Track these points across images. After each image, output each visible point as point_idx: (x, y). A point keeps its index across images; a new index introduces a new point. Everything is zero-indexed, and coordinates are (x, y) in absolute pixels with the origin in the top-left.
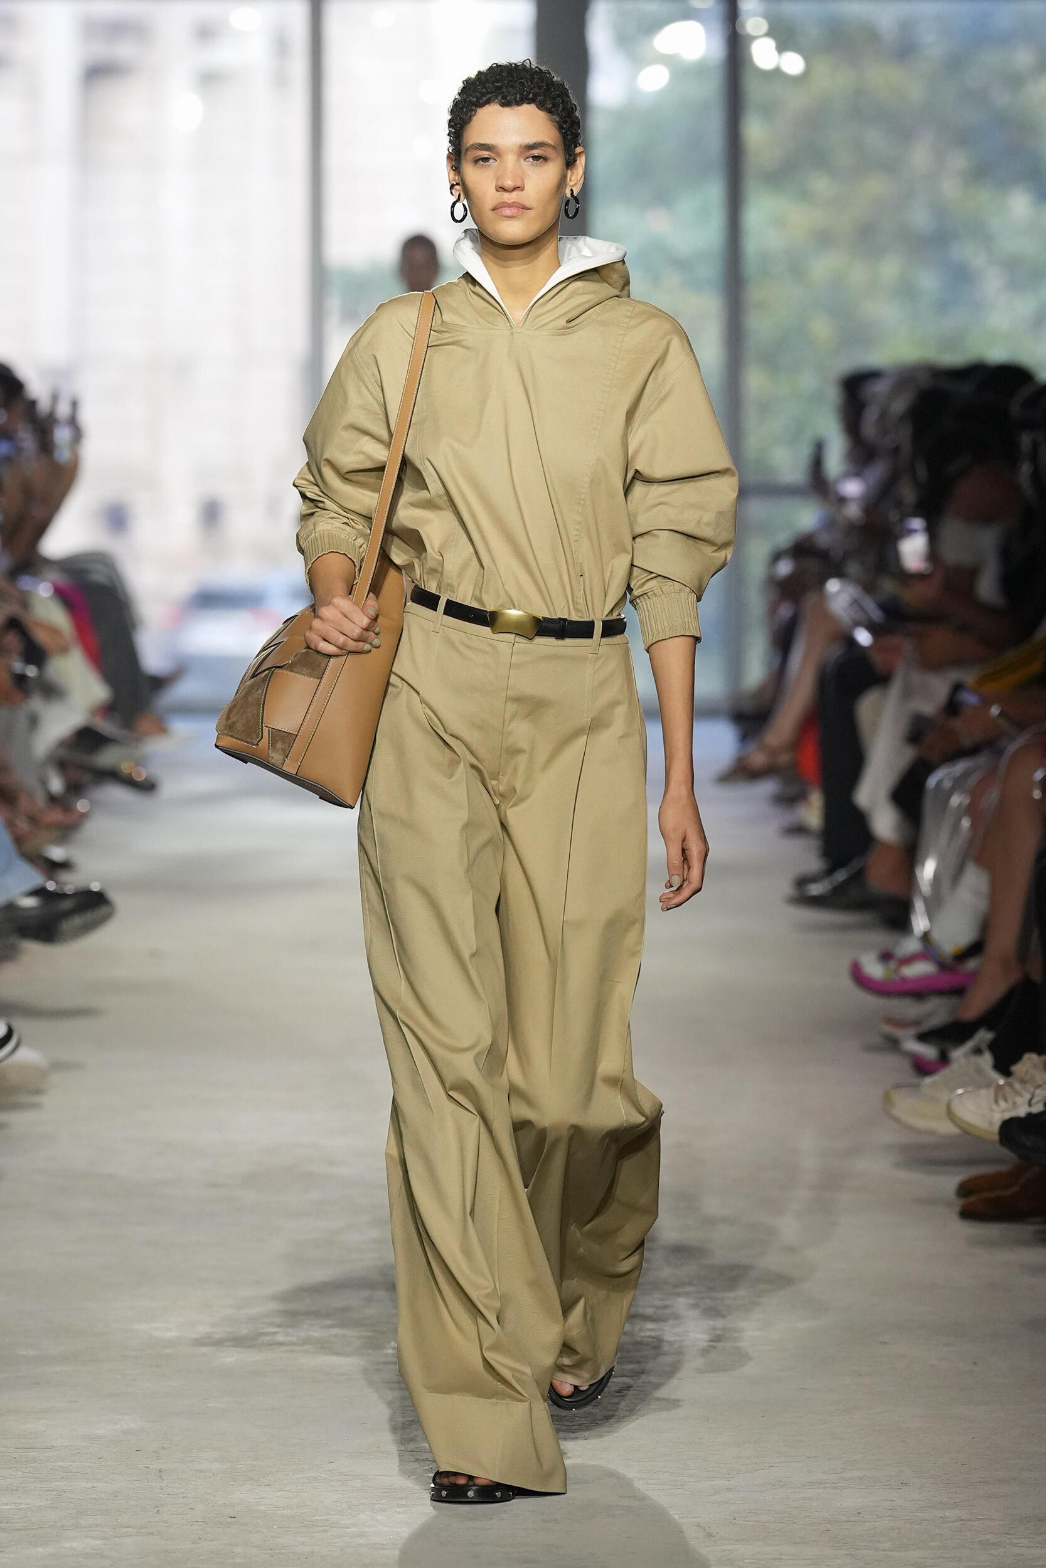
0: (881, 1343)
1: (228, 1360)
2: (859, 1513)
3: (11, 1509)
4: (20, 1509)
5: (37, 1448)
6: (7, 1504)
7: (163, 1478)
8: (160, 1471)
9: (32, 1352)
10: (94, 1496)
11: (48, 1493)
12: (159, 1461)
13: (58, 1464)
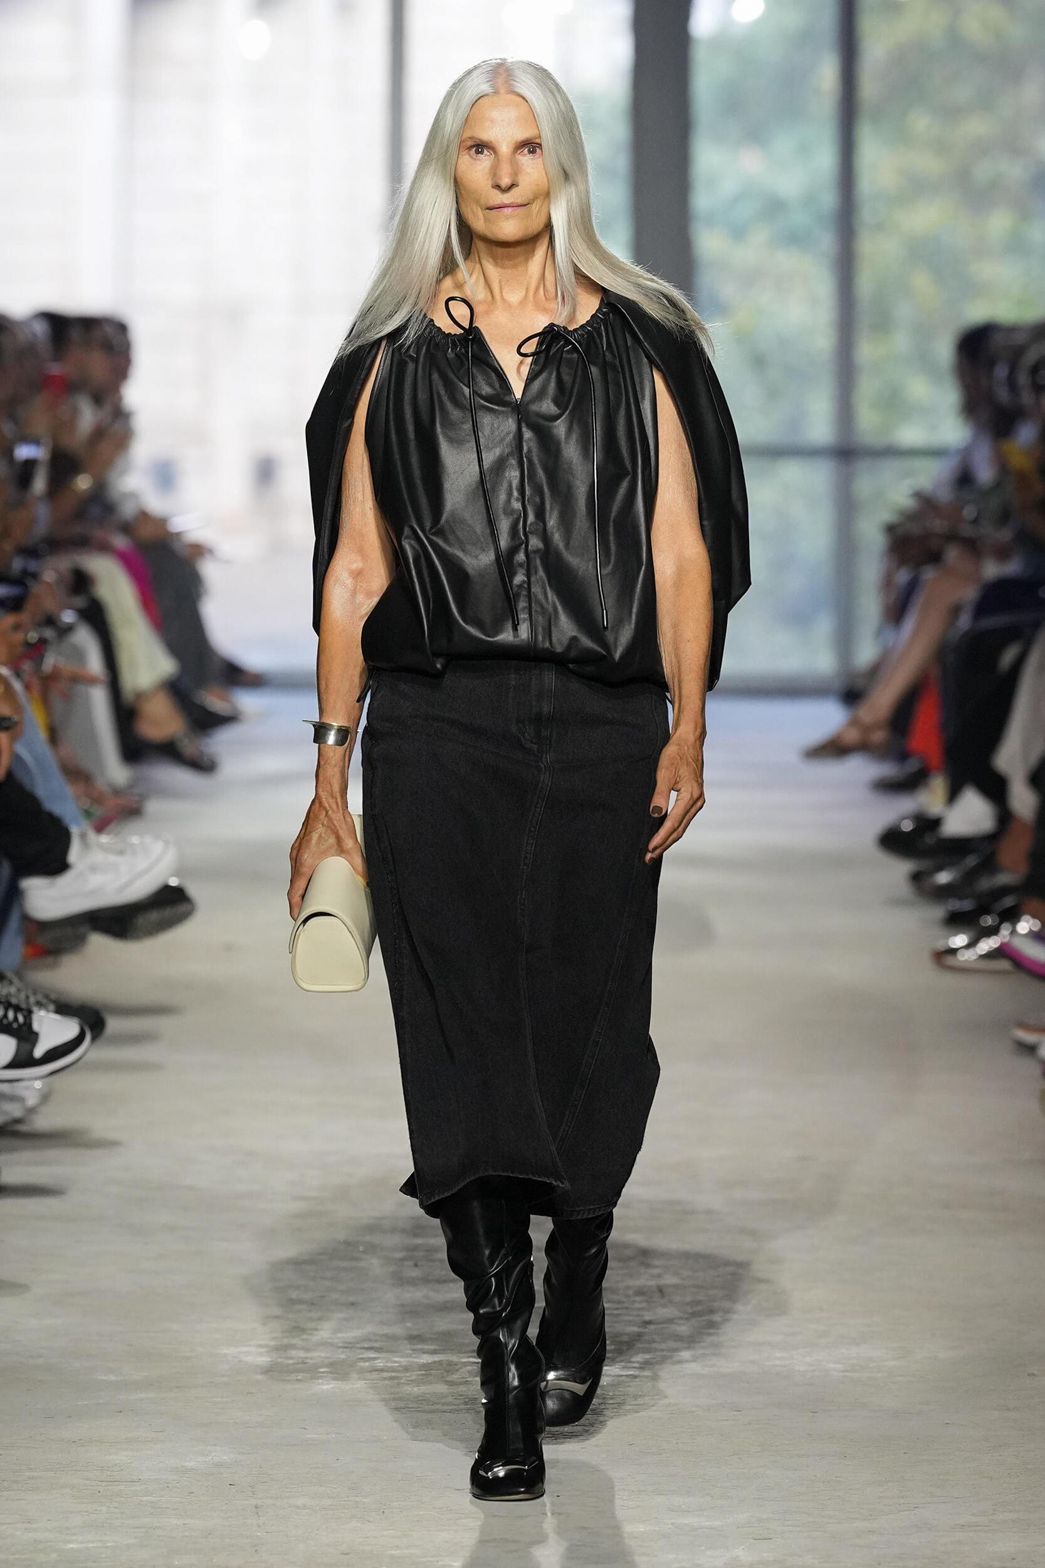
0: (1029, 1375)
1: (325, 1387)
2: (1013, 1559)
3: (98, 1547)
4: (107, 1547)
5: (122, 1482)
6: (93, 1542)
7: (259, 1514)
8: (256, 1508)
9: (113, 1378)
10: (187, 1534)
11: (136, 1530)
12: (255, 1496)
13: (145, 1499)
